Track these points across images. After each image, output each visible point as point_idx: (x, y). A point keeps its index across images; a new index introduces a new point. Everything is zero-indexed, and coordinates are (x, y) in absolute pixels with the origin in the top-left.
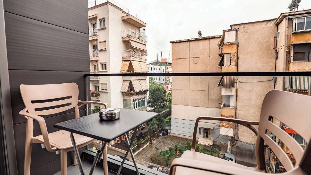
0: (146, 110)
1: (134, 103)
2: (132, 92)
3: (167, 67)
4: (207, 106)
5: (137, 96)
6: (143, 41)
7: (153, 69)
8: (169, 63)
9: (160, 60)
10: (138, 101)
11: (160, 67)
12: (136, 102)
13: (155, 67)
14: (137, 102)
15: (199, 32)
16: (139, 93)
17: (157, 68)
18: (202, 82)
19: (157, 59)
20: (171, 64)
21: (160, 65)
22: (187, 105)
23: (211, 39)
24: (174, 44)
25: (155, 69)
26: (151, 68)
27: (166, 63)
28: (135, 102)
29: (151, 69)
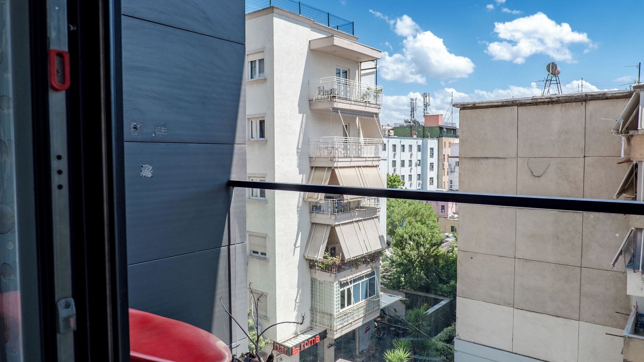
0: (378, 308)
1: (343, 293)
2: (337, 260)
3: (445, 139)
4: (577, 316)
5: (350, 270)
6: (372, 106)
7: (399, 148)
8: (448, 129)
9: (422, 121)
10: (353, 284)
11: (420, 142)
12: (348, 287)
13: (407, 142)
14: (351, 286)
15: (548, 67)
16: (355, 263)
17: (411, 146)
18: (558, 238)
19: (412, 115)
20: (454, 130)
21: (421, 134)
22: (508, 305)
23: (590, 100)
24: (467, 111)
25: (407, 148)
26: (394, 146)
27: (441, 128)
28: (346, 288)
29: (395, 150)
